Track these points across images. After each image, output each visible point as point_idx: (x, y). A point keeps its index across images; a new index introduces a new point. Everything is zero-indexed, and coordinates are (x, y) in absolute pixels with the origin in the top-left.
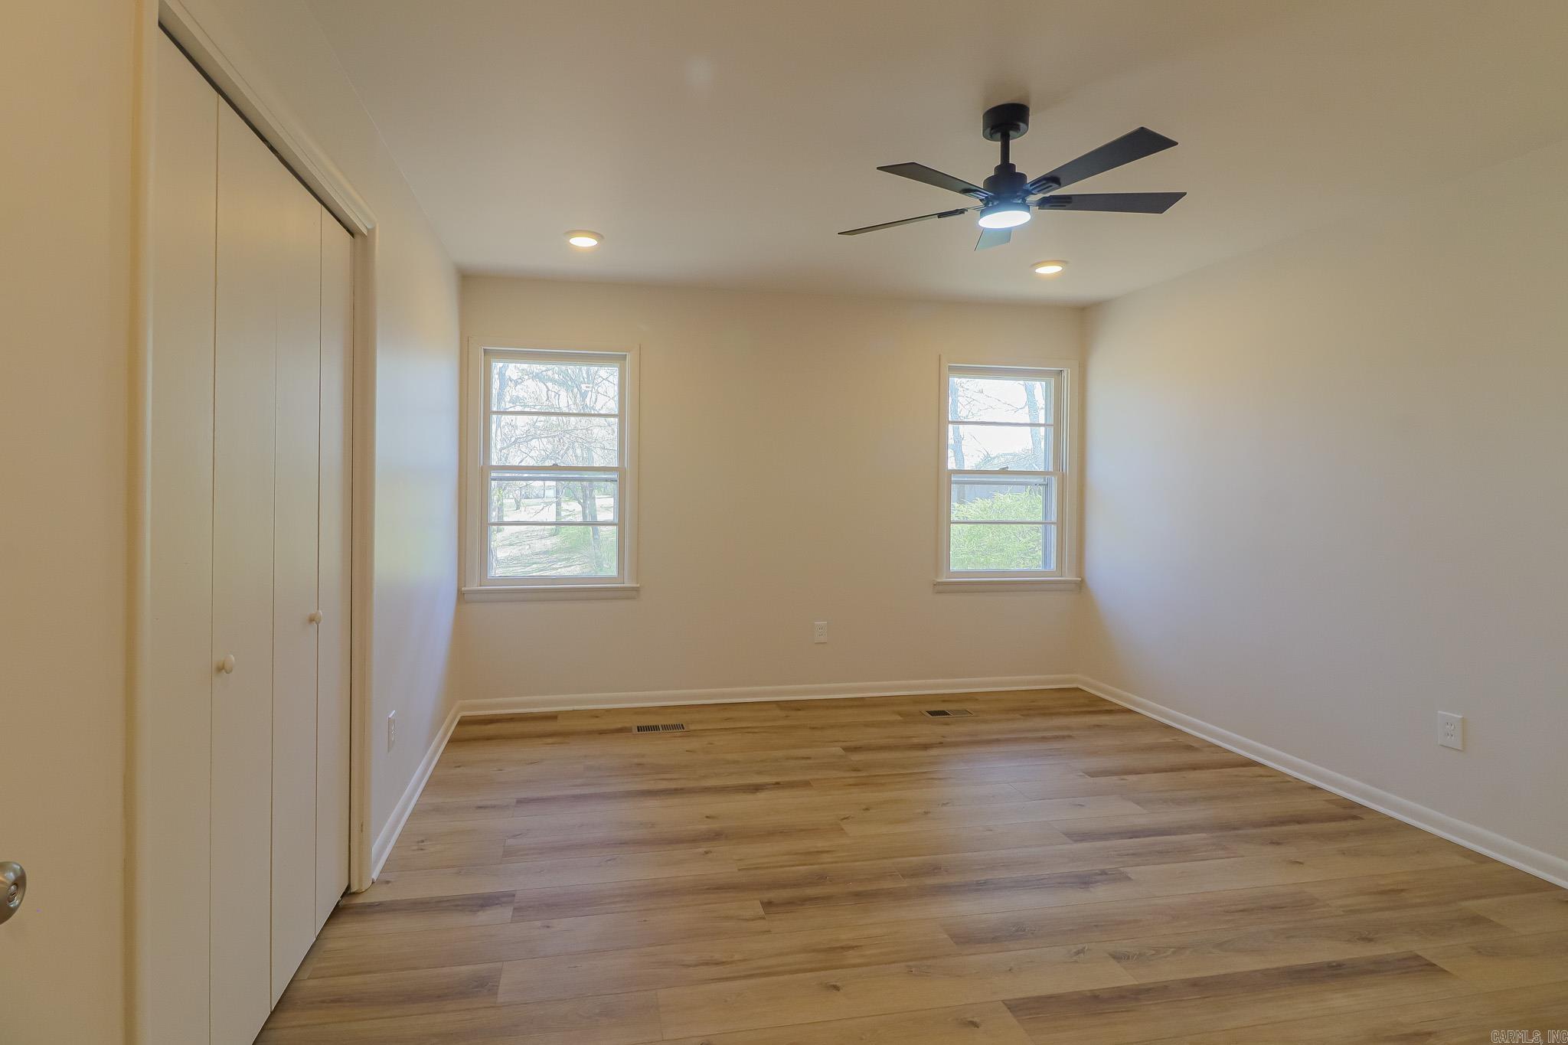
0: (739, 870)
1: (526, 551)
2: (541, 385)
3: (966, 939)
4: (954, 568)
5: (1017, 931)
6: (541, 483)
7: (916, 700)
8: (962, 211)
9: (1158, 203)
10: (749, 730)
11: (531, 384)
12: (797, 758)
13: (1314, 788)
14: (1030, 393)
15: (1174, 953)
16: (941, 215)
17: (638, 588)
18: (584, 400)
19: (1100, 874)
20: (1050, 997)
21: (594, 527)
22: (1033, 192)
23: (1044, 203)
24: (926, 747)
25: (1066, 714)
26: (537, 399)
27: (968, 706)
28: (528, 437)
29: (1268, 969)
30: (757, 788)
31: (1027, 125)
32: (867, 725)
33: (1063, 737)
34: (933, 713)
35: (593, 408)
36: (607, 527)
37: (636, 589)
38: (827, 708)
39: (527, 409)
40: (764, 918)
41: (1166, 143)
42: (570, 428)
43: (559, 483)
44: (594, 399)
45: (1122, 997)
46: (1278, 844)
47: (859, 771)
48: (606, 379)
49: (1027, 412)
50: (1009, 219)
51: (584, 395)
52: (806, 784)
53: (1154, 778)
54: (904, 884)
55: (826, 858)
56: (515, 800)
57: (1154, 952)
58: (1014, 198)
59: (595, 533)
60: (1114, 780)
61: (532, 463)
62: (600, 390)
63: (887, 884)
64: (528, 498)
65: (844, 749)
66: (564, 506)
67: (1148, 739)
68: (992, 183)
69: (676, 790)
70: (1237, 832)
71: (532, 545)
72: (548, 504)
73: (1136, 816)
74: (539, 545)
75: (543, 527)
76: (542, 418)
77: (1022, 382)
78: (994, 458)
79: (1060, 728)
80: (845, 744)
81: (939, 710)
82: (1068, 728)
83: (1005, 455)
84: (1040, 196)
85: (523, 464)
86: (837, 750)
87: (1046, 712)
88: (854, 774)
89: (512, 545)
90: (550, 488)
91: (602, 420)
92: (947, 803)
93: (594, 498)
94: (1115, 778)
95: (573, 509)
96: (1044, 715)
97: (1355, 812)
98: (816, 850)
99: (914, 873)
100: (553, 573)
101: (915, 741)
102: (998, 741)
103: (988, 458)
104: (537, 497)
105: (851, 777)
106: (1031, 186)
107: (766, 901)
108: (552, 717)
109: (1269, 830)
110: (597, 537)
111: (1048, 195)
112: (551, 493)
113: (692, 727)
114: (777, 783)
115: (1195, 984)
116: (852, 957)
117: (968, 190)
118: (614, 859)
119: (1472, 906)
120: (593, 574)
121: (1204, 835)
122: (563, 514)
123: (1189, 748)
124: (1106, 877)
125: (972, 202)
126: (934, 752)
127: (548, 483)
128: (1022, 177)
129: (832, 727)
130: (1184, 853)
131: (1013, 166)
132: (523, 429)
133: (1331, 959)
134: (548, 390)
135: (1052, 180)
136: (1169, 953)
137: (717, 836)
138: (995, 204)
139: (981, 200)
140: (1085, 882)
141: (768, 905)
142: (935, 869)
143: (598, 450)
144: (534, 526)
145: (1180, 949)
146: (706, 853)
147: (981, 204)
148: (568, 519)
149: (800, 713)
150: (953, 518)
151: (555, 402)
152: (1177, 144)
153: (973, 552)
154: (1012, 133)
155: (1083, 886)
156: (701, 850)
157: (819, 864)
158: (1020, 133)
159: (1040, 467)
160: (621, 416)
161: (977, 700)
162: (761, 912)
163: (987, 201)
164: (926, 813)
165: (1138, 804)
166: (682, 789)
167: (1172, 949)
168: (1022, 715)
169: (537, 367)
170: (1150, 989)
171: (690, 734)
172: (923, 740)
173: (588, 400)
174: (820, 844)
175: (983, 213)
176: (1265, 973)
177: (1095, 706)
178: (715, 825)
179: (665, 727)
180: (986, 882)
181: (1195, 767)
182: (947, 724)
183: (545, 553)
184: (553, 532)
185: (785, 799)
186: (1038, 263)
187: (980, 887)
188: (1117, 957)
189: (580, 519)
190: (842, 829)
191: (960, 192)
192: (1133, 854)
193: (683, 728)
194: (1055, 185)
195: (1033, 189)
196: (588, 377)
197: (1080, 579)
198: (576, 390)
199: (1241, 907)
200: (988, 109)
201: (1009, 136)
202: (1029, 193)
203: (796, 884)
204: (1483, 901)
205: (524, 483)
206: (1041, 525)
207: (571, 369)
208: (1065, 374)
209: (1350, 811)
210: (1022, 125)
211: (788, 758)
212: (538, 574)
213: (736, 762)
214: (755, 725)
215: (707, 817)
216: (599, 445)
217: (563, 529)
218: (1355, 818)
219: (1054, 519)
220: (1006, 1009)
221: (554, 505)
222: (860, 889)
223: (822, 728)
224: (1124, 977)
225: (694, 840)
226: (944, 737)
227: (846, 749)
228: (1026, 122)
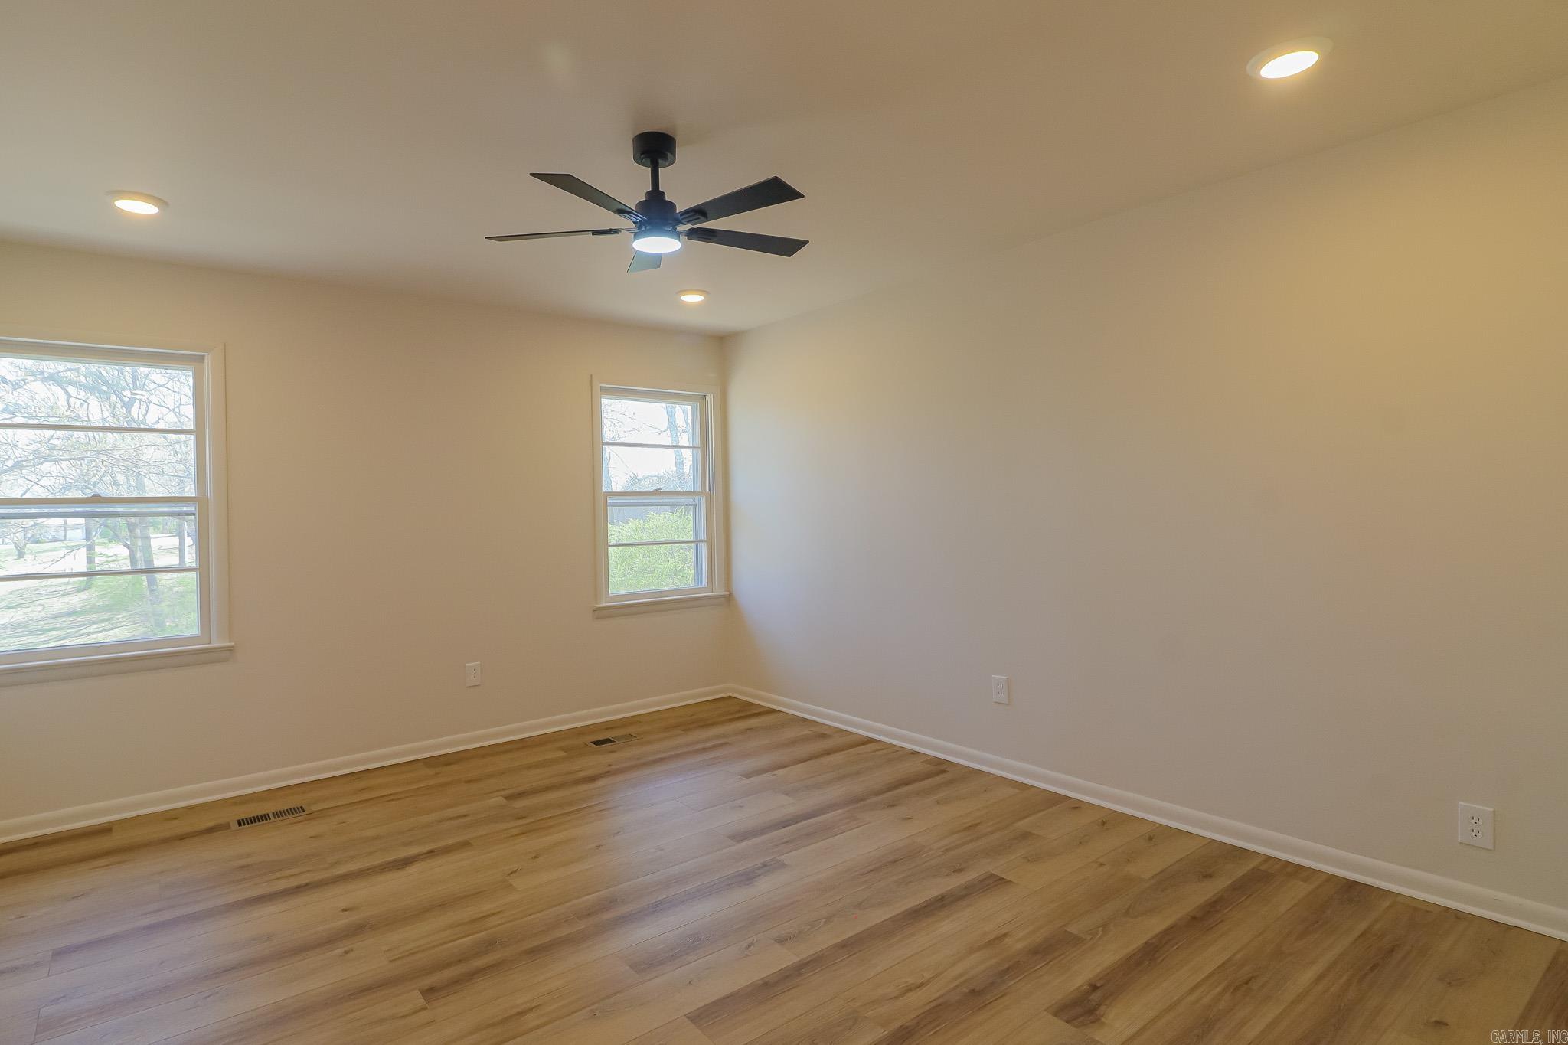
0: (391, 961)
1: (37, 612)
2: (57, 390)
3: (647, 964)
4: (612, 591)
5: (694, 942)
6: (60, 521)
7: (580, 732)
8: (615, 231)
9: (787, 247)
10: (392, 797)
11: (38, 387)
12: (451, 819)
13: (915, 753)
14: (671, 416)
15: (825, 922)
16: (595, 232)
17: (233, 647)
18: (129, 411)
19: (762, 867)
20: (727, 997)
21: (150, 575)
22: (683, 222)
23: (693, 234)
24: (593, 779)
25: (723, 723)
26: (52, 408)
27: (632, 730)
28: (39, 459)
29: (894, 916)
30: (406, 862)
31: (675, 156)
32: (529, 767)
33: (722, 745)
34: (597, 743)
35: (143, 421)
36: (169, 574)
37: (230, 649)
38: (483, 756)
39: (31, 422)
40: (426, 1009)
41: (794, 195)
42: (108, 448)
43: (92, 520)
44: (143, 411)
45: (787, 977)
46: (893, 806)
47: (524, 818)
48: (163, 386)
49: (669, 434)
50: (661, 244)
51: (128, 406)
52: (465, 845)
53: (798, 768)
54: (581, 925)
55: (494, 921)
56: (50, 953)
57: (809, 927)
58: (665, 225)
59: (152, 583)
60: (766, 776)
61: (42, 494)
62: (153, 399)
63: (563, 932)
64: (37, 542)
65: (505, 798)
66: (98, 549)
67: (791, 733)
68: (643, 206)
69: (298, 887)
70: (862, 803)
71: (47, 605)
72: (73, 548)
73: (787, 806)
74: (58, 605)
75: (66, 580)
76: (60, 433)
77: (664, 405)
78: (641, 480)
79: (718, 737)
80: (503, 793)
81: (603, 739)
82: (724, 736)
83: (651, 476)
84: (689, 226)
85: (28, 496)
86: (498, 800)
87: (705, 724)
88: (521, 822)
89: (12, 607)
90: (76, 526)
91: (158, 438)
92: (619, 832)
93: (148, 538)
94: (767, 775)
95: (115, 554)
96: (702, 727)
97: (943, 767)
98: (481, 915)
99: (591, 912)
100: (86, 640)
101: (581, 774)
102: (662, 760)
103: (635, 480)
104: (54, 540)
105: (515, 827)
106: (681, 215)
107: (426, 988)
108: (106, 830)
109: (885, 795)
110: (155, 587)
111: (695, 227)
112: (79, 534)
113: (315, 808)
114: (432, 851)
115: (844, 945)
116: (531, 1019)
117: (622, 211)
118: (217, 993)
119: (1022, 825)
120: (150, 636)
121: (839, 811)
122: (97, 560)
123: (823, 736)
124: (766, 868)
125: (625, 223)
126: (601, 783)
127: (71, 521)
128: (672, 205)
129: (490, 776)
130: (827, 830)
131: (663, 194)
132: (28, 447)
133: (936, 895)
134: (69, 396)
135: (699, 212)
136: (822, 923)
137: (358, 930)
138: (648, 228)
139: (634, 222)
140: (747, 878)
141: (429, 992)
142: (611, 903)
143: (153, 477)
144: (50, 580)
145: (829, 919)
146: (346, 952)
147: (634, 226)
148: (106, 568)
149: (455, 767)
150: (611, 541)
151: (82, 412)
152: (803, 196)
153: (625, 575)
154: (660, 161)
155: (748, 883)
156: (340, 951)
157: (486, 930)
158: (667, 164)
159: (690, 488)
160: (198, 432)
161: (640, 722)
162: (421, 1001)
163: (640, 225)
164: (599, 847)
165: (787, 794)
166: (307, 885)
167: (824, 920)
168: (683, 730)
169: (50, 366)
170: (809, 962)
171: (313, 816)
172: (591, 772)
173: (134, 412)
174: (487, 907)
175: (637, 236)
176: (893, 919)
177: (746, 711)
178: (355, 918)
179: (278, 814)
180: (661, 902)
181: (828, 752)
182: (612, 752)
183: (70, 614)
184: (83, 586)
185: (440, 867)
186: (685, 291)
187: (657, 909)
188: (780, 941)
189: (126, 565)
190: (511, 885)
191: (614, 212)
192: (787, 842)
193: (304, 811)
194: (702, 218)
195: (683, 219)
196: (134, 383)
197: (728, 593)
198: (114, 398)
199: (870, 868)
200: (637, 133)
201: (658, 163)
202: (680, 222)
203: (462, 959)
204: (1026, 820)
205: (30, 522)
206: (693, 544)
207: (109, 370)
208: (708, 399)
209: (940, 767)
210: (670, 155)
211: (441, 821)
212: (59, 643)
213: (377, 838)
214: (399, 790)
215: (344, 910)
216: (153, 470)
217: (99, 581)
218: (943, 772)
219: (704, 537)
220: (690, 1022)
221: (84, 550)
222: (535, 944)
223: (479, 780)
224: (786, 958)
225: (331, 940)
226: (610, 765)
227: (507, 798)
228: (673, 153)
